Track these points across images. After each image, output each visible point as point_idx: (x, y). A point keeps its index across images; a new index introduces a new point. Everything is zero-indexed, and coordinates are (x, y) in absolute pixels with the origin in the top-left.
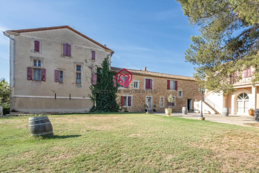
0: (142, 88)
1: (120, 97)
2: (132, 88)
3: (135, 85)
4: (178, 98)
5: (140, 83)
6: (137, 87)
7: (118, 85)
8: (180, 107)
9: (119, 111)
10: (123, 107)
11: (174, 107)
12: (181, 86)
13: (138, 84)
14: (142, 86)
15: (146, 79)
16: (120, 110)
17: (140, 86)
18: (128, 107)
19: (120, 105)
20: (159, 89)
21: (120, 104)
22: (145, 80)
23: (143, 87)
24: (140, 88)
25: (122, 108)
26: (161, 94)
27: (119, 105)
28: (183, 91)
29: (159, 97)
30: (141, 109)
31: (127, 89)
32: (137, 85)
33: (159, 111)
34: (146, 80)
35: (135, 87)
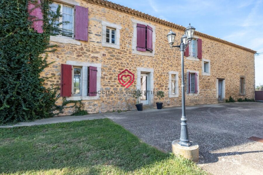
0: (127, 45)
1: (60, 68)
2: (100, 45)
3: (108, 35)
4: (203, 76)
5: (122, 31)
6: (113, 42)
7: (50, 30)
8: (206, 94)
9: (57, 112)
10: (68, 99)
11: (196, 95)
12: (208, 51)
13: (118, 35)
14: (127, 40)
15: (138, 24)
16: (58, 108)
17: (122, 40)
18: (88, 98)
19: (59, 92)
20: (168, 52)
21: (58, 89)
22: (135, 26)
23: (130, 44)
24: (123, 45)
25: (65, 103)
26: (171, 66)
27: (55, 93)
28: (211, 63)
29: (168, 73)
30: (124, 103)
31: (83, 44)
32: (113, 36)
33: (169, 105)
34: (139, 26)
35: (108, 41)
